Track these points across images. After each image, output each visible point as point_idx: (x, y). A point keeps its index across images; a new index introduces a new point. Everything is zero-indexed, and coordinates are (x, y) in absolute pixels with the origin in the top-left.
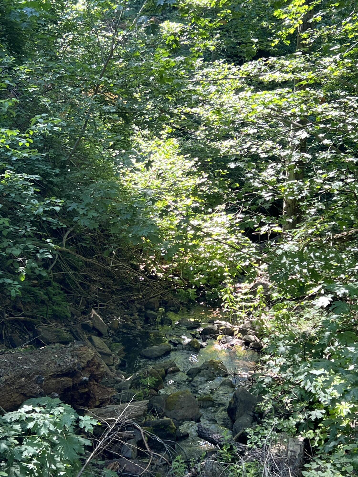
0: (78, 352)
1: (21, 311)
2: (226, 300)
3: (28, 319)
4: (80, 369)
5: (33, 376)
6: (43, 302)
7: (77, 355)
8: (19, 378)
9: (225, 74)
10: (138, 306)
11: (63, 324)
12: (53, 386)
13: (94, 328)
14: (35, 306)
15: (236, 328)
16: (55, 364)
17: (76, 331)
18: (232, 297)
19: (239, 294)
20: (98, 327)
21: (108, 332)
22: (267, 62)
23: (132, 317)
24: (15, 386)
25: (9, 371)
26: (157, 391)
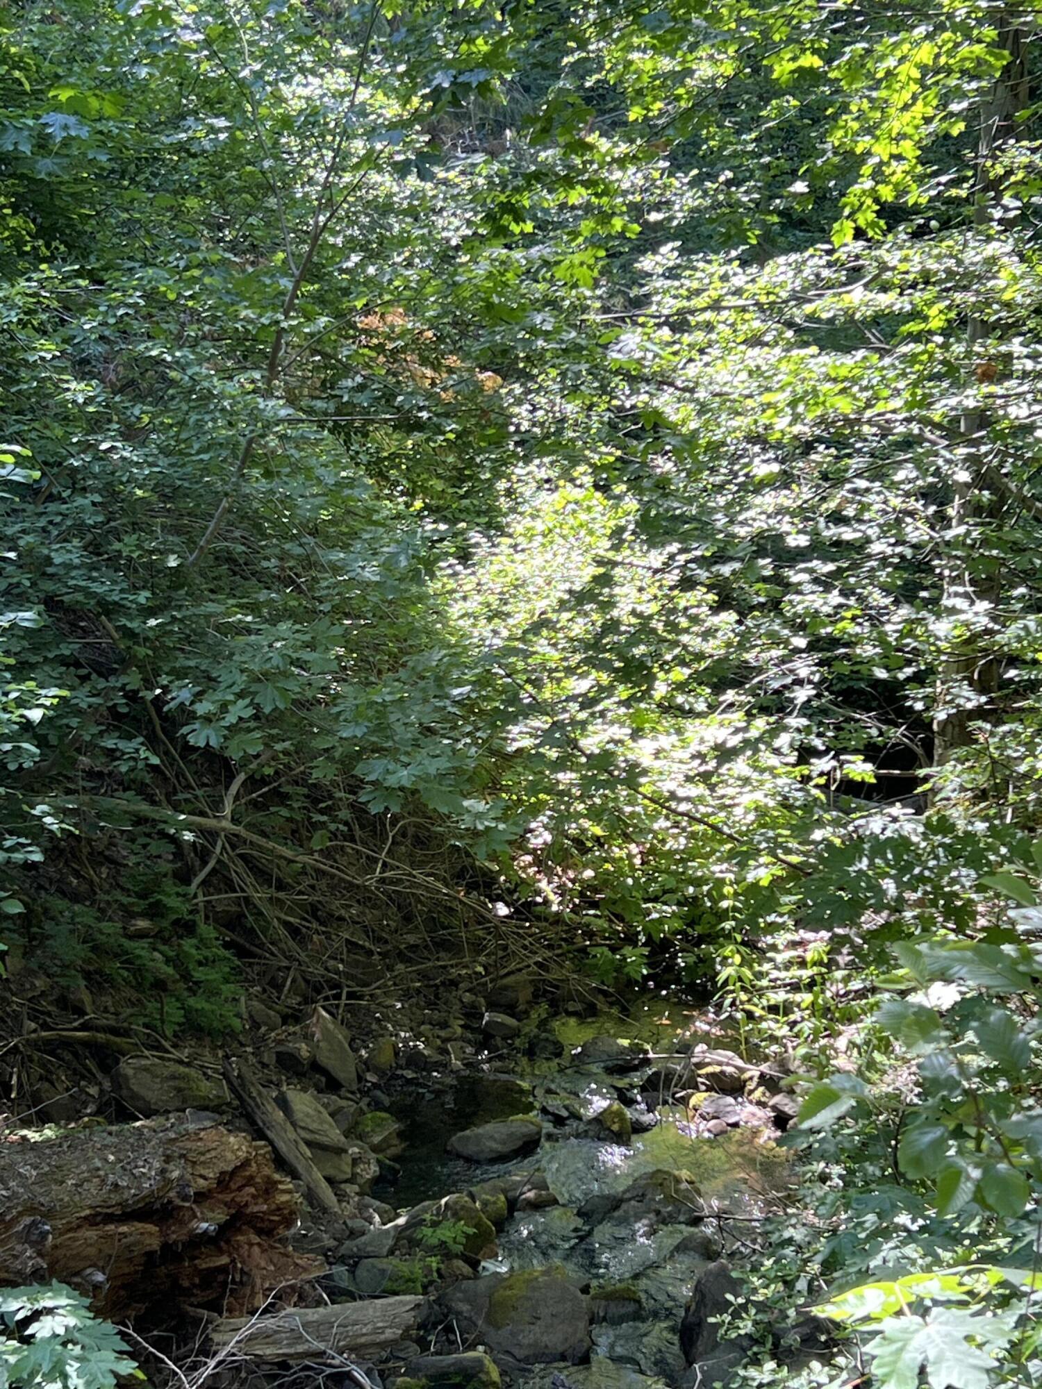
0: (189, 1145)
1: (83, 1013)
2: (726, 982)
3: (101, 1037)
4: (185, 1198)
5: (15, 1220)
6: (160, 985)
7: (182, 1156)
9: (714, 295)
10: (468, 997)
11: (220, 1053)
12: (92, 1251)
13: (315, 1066)
14: (135, 996)
15: (753, 1072)
16: (104, 1182)
17: (240, 1077)
18: (747, 972)
19: (766, 967)
20: (326, 1060)
21: (360, 1079)
22: (836, 256)
23: (443, 1034)
26: (474, 1264)
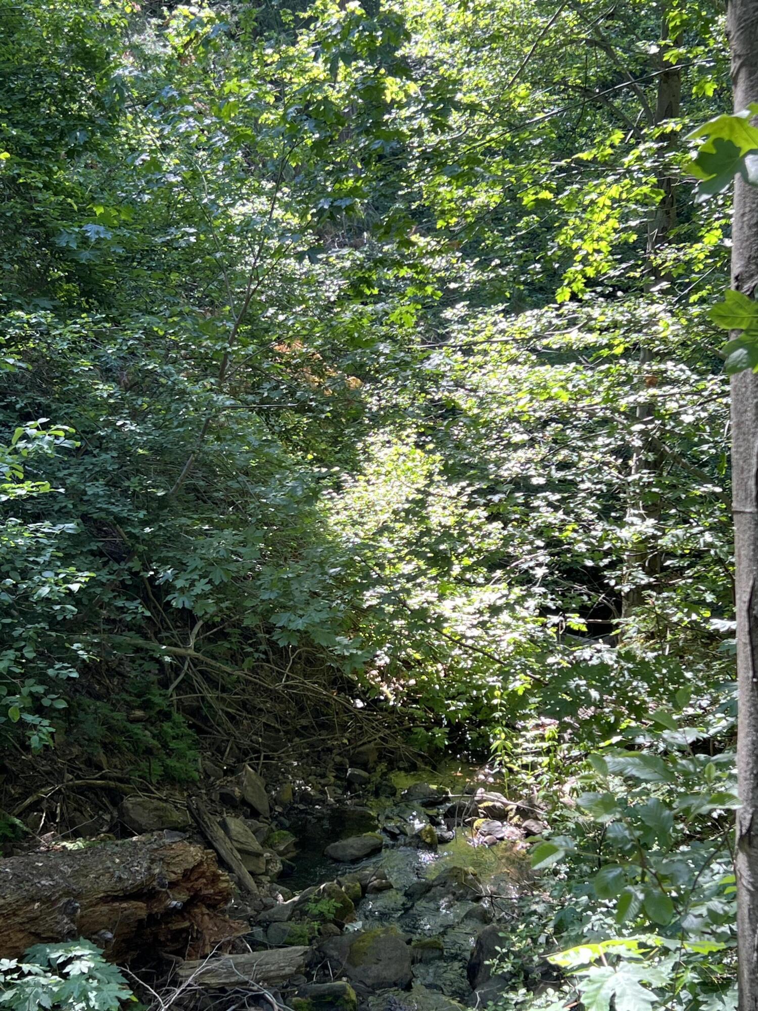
0: (165, 852)
1: (101, 769)
2: (496, 750)
3: (112, 784)
4: (163, 886)
5: (58, 900)
6: (149, 751)
7: (161, 859)
8: (27, 904)
9: (488, 334)
10: (338, 759)
11: (186, 794)
12: (105, 919)
13: (244, 802)
14: (133, 758)
15: (513, 806)
16: (112, 876)
17: (197, 809)
18: (509, 744)
19: (521, 741)
20: (250, 798)
21: (271, 810)
22: (561, 311)
23: (322, 781)
24: (18, 919)
25: (8, 891)
26: (341, 926)
